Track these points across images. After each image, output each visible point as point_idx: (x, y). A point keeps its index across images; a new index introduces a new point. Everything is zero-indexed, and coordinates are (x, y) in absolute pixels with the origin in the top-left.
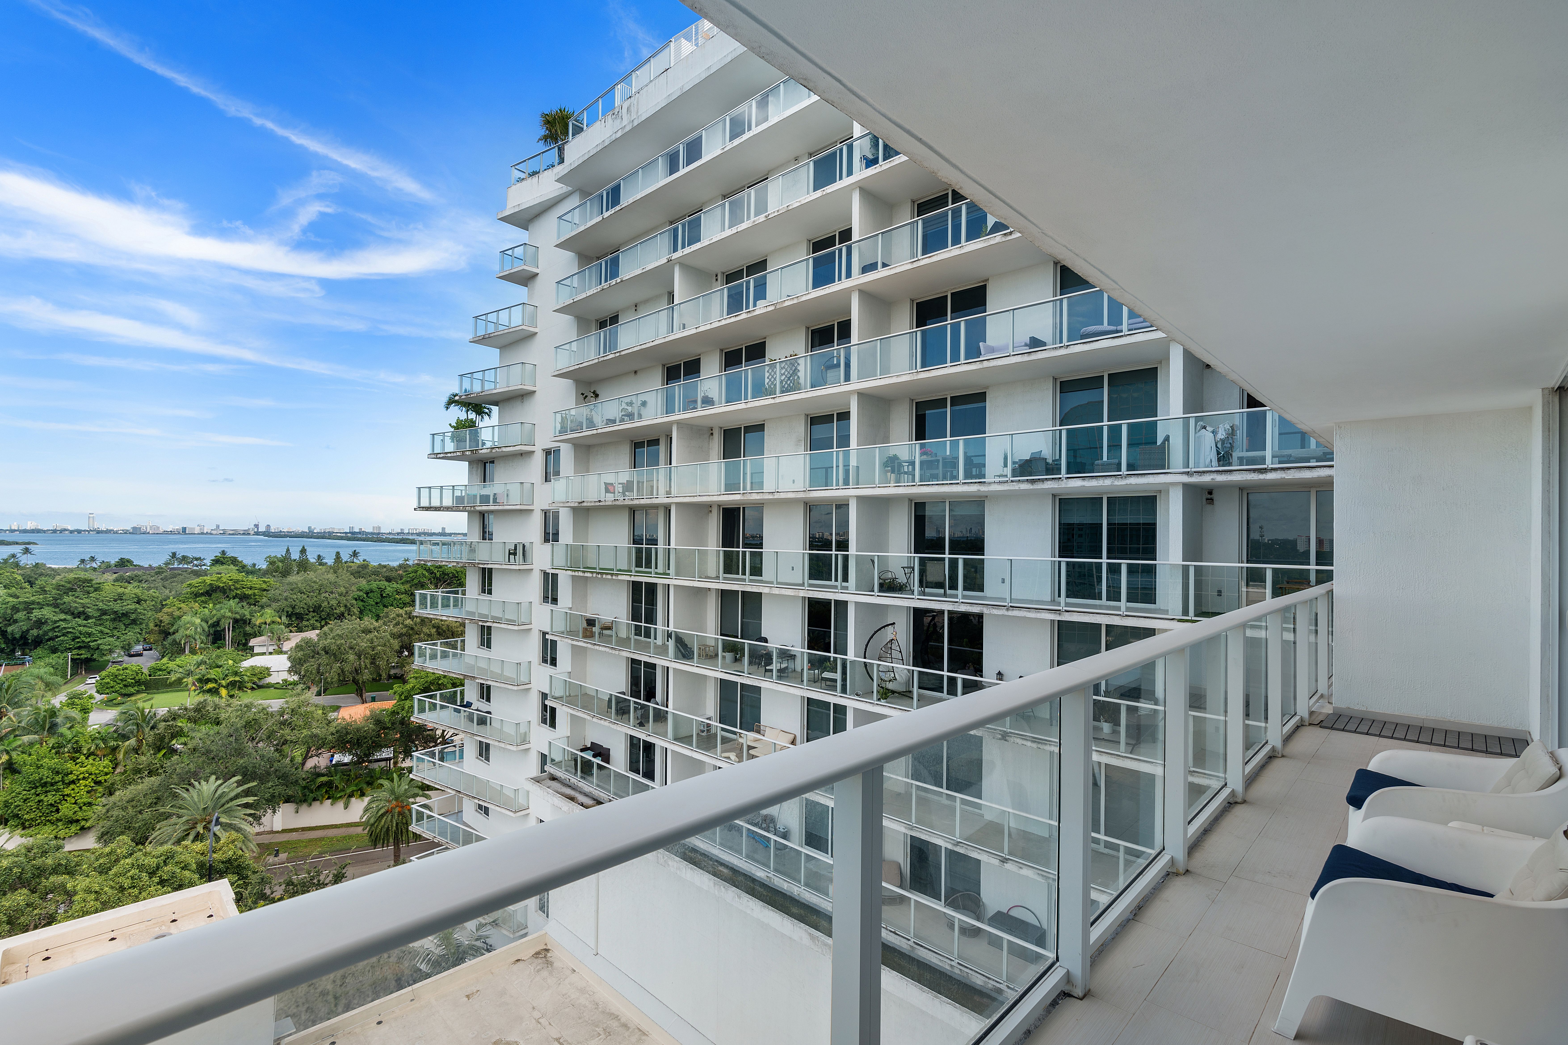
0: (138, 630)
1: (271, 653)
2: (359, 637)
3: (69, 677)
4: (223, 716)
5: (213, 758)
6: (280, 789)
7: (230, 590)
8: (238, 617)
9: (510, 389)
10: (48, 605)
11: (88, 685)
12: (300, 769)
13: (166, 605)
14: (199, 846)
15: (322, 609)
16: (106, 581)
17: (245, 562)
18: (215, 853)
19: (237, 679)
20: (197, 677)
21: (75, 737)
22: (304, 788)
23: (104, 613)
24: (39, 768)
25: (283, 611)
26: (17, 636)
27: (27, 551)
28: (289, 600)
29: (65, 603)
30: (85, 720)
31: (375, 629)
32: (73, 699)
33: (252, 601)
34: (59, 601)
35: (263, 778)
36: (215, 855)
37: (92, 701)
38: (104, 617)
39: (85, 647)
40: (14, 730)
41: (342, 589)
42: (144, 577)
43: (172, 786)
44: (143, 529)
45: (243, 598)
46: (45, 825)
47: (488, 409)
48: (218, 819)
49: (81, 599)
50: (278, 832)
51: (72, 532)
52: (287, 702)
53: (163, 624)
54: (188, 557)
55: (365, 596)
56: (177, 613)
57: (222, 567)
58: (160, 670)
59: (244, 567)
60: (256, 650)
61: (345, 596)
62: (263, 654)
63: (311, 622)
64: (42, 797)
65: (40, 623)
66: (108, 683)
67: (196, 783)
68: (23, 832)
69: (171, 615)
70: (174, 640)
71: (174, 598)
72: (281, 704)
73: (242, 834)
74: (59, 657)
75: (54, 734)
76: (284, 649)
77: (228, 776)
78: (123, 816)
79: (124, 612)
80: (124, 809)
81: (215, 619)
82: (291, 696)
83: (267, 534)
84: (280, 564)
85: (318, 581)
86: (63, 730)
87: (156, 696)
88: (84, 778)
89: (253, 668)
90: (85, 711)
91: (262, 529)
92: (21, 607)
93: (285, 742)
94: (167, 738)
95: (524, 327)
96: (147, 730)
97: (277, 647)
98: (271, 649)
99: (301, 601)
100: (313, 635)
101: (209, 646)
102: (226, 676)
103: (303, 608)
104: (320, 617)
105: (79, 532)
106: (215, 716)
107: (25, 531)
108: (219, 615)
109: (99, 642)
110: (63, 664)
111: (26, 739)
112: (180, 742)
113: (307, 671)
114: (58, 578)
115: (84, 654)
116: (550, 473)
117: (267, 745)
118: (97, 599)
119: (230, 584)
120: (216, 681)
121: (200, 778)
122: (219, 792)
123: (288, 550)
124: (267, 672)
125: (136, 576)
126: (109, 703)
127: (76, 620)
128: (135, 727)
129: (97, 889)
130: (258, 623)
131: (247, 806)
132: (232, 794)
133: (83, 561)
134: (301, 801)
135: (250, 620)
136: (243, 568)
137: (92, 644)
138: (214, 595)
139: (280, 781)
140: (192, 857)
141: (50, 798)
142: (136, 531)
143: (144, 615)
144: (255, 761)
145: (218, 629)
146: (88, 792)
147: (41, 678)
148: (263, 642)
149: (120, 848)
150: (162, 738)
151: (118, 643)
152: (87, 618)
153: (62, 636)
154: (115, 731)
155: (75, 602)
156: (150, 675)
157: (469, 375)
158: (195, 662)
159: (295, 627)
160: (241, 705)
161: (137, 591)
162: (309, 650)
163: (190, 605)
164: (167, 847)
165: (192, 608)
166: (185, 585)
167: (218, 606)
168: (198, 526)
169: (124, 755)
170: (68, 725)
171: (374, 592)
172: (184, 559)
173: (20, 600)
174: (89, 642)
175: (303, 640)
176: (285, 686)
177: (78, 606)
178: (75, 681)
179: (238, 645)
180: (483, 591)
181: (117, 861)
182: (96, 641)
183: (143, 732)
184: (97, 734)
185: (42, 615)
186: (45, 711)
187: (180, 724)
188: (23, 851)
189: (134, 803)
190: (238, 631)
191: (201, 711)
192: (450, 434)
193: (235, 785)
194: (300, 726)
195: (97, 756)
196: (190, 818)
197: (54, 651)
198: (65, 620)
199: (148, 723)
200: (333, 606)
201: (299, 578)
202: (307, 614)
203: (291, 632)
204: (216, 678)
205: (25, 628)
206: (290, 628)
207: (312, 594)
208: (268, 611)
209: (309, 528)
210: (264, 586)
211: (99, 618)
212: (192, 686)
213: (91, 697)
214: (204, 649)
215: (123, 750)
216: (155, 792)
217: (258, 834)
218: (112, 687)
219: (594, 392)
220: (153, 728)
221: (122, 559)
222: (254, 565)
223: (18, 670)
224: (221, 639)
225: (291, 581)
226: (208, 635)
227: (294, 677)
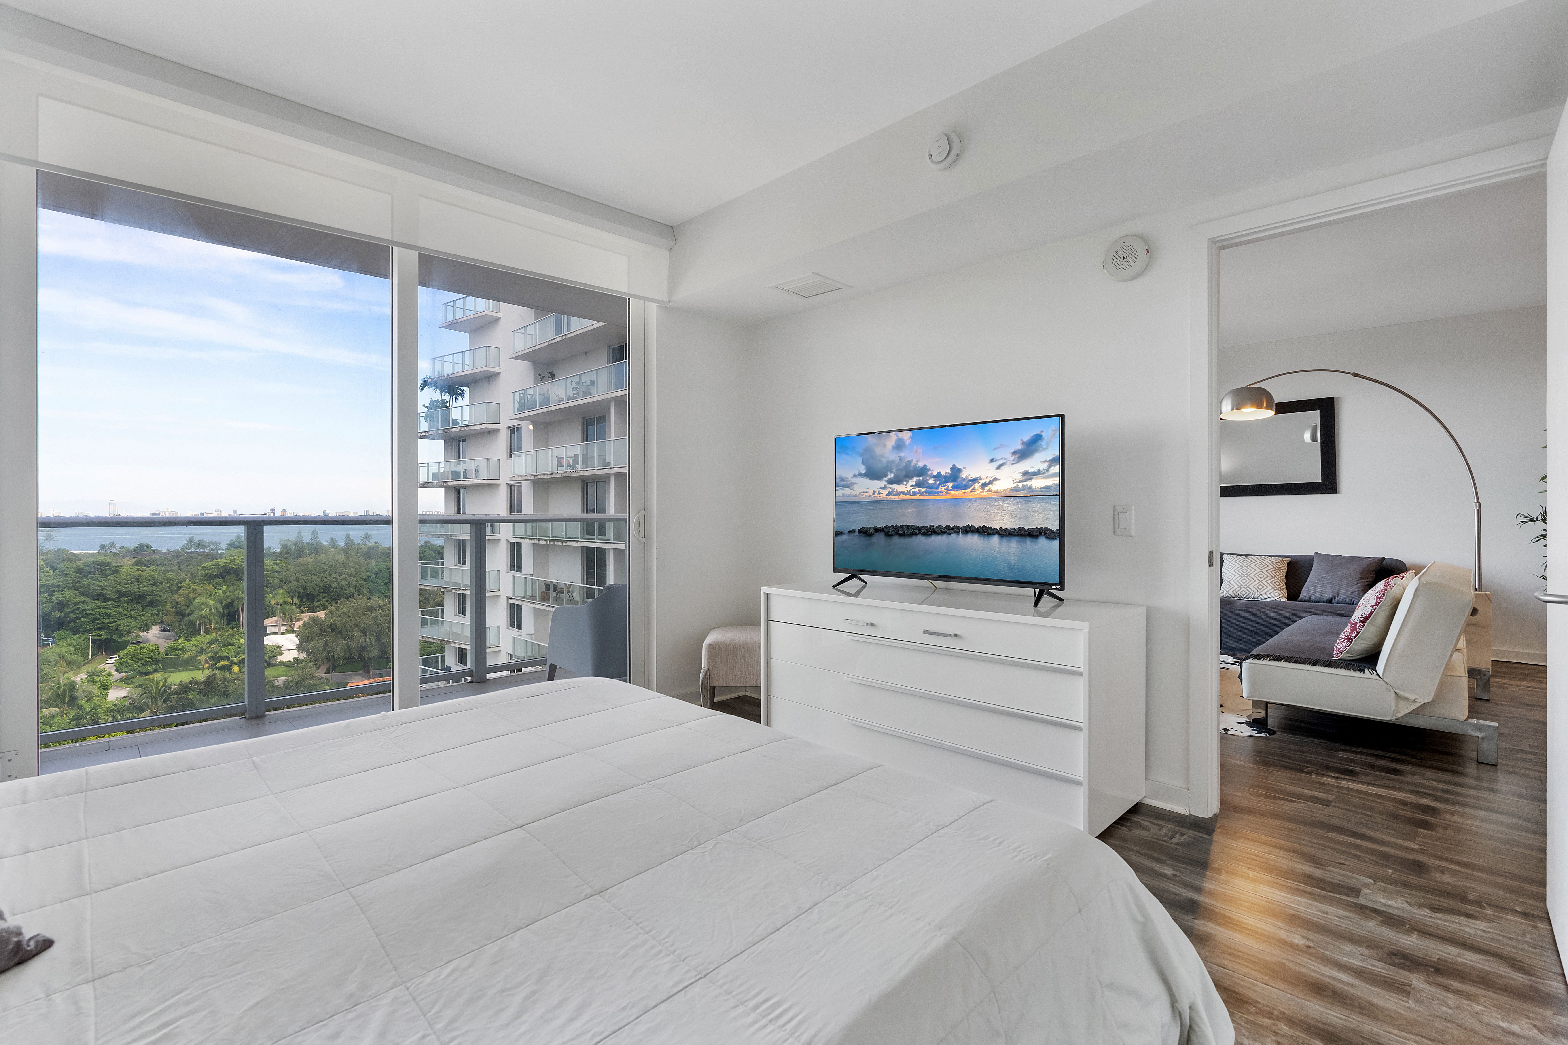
0: (155, 612)
1: (283, 633)
2: (365, 615)
3: (90, 658)
4: (231, 688)
9: (476, 371)
10: (68, 588)
11: (109, 664)
13: (182, 588)
15: (332, 590)
16: (125, 565)
20: (209, 654)
21: (93, 709)
23: (121, 594)
25: (294, 592)
28: (300, 582)
29: (84, 586)
30: (104, 695)
31: (380, 607)
32: (93, 677)
34: (78, 584)
37: (111, 679)
38: (123, 599)
39: (104, 628)
41: (352, 569)
42: (161, 562)
44: (162, 515)
47: (461, 390)
49: (99, 581)
53: (179, 606)
54: (204, 543)
55: (374, 576)
56: (192, 595)
57: (236, 550)
58: (176, 650)
60: (269, 630)
61: (354, 577)
62: (277, 633)
63: (322, 603)
65: (61, 605)
66: (127, 662)
69: (186, 597)
70: (190, 621)
71: (190, 581)
72: (286, 679)
74: (80, 638)
75: (74, 707)
76: (295, 629)
79: (141, 593)
81: (229, 600)
82: (297, 671)
84: (293, 548)
85: (328, 562)
86: (82, 702)
87: (170, 673)
89: (266, 647)
90: (105, 687)
95: (487, 313)
96: (160, 702)
97: (289, 628)
98: (283, 629)
99: (311, 582)
100: (322, 615)
101: (224, 627)
102: (238, 653)
103: (314, 589)
104: (331, 598)
106: (223, 689)
108: (232, 596)
109: (118, 623)
110: (84, 644)
111: (48, 711)
113: (313, 649)
114: (79, 562)
115: (104, 635)
116: (514, 448)
118: (115, 581)
120: (227, 658)
124: (279, 651)
125: (154, 561)
126: (127, 681)
127: (95, 601)
128: (150, 700)
130: (270, 605)
133: (103, 547)
137: (111, 625)
138: (227, 577)
143: (160, 596)
145: (233, 610)
147: (63, 658)
148: (276, 622)
151: (135, 625)
152: (106, 600)
153: (82, 617)
154: (131, 704)
155: (94, 584)
156: (167, 655)
157: (440, 359)
158: (208, 642)
159: (306, 607)
161: (153, 574)
162: (316, 628)
163: (205, 587)
165: (206, 590)
166: (200, 567)
167: (231, 588)
168: (216, 511)
170: (87, 699)
171: (382, 573)
172: (200, 544)
174: (108, 623)
175: (312, 620)
176: (295, 665)
177: (96, 588)
178: (96, 661)
180: (459, 563)
182: (115, 622)
183: (156, 704)
184: (114, 707)
185: (63, 597)
186: (64, 685)
187: (190, 697)
191: (211, 684)
192: (424, 415)
197: (75, 632)
198: (83, 602)
199: (162, 696)
200: (343, 586)
201: (311, 560)
202: (318, 595)
203: (303, 612)
204: (228, 655)
205: (46, 610)
206: (302, 608)
207: (322, 575)
208: (280, 592)
209: (324, 512)
210: (276, 568)
211: (117, 600)
212: (205, 664)
213: (110, 675)
214: (219, 629)
218: (130, 666)
219: (550, 373)
220: (165, 701)
221: (140, 545)
222: (268, 548)
224: (235, 621)
225: (302, 563)
226: (222, 617)
227: (303, 656)
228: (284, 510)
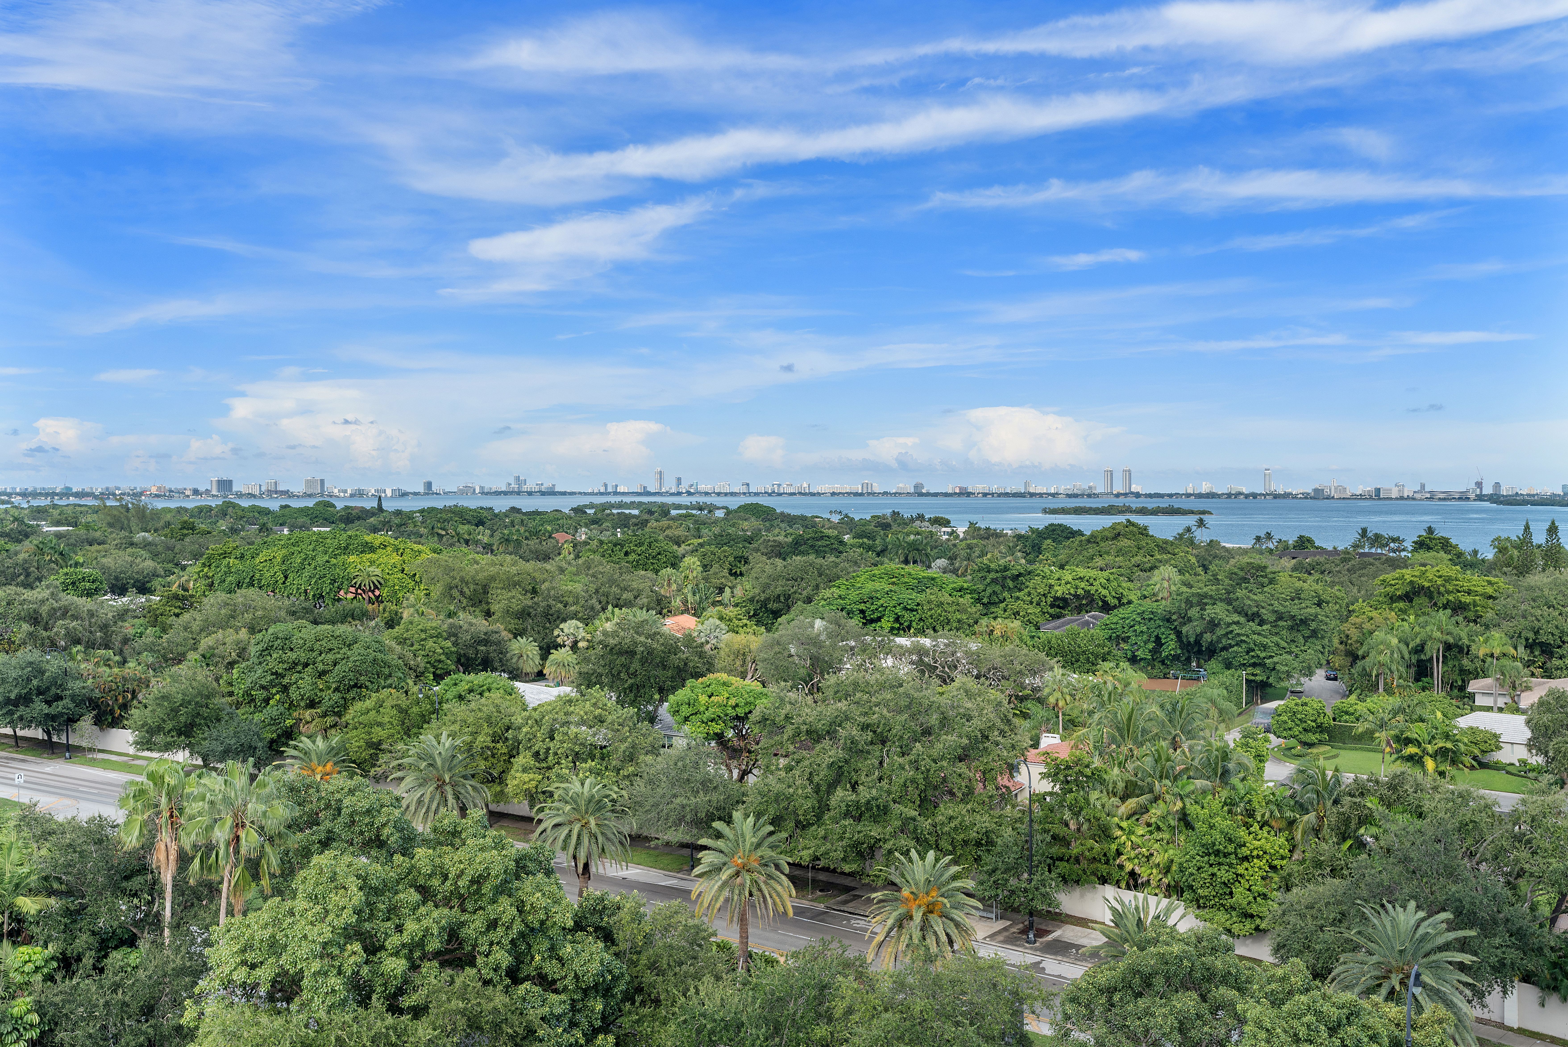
0: (1320, 648)
1: (1501, 710)
3: (1243, 707)
4: (1427, 806)
5: (1414, 872)
6: (1512, 955)
7: (1439, 593)
8: (1451, 640)
10: (1221, 600)
12: (1546, 929)
13: (1353, 611)
14: (1393, 1010)
16: (1284, 569)
17: (1462, 547)
18: (1415, 1030)
19: (1449, 745)
20: (1392, 732)
21: (1248, 794)
22: (1555, 965)
23: (1280, 617)
24: (1211, 827)
25: (1519, 636)
26: (1192, 640)
27: (1201, 523)
28: (1530, 618)
29: (1238, 599)
30: (1260, 771)
32: (1247, 739)
33: (1471, 615)
34: (1232, 595)
35: (1487, 928)
36: (1414, 1035)
37: (1267, 745)
38: (1281, 623)
39: (1260, 665)
40: (1187, 769)
42: (1328, 566)
43: (1359, 902)
44: (1327, 492)
45: (1458, 608)
46: (1219, 909)
48: (1418, 975)
49: (1254, 594)
50: (1511, 1029)
51: (1247, 496)
52: (1524, 802)
53: (1350, 642)
54: (1382, 536)
56: (1367, 626)
57: (1428, 555)
58: (1347, 713)
59: (1460, 555)
60: (1480, 701)
62: (1489, 709)
64: (1215, 870)
65: (1213, 625)
66: (1285, 722)
67: (1389, 906)
68: (1197, 912)
69: (1359, 627)
70: (1365, 668)
71: (1364, 602)
72: (1514, 803)
73: (1455, 1014)
74: (1233, 676)
75: (1227, 784)
76: (1523, 705)
77: (1436, 909)
78: (1302, 928)
79: (1303, 618)
80: (1302, 916)
81: (1418, 641)
82: (1531, 792)
83: (1496, 498)
84: (1516, 553)
86: (1236, 782)
87: (1342, 752)
88: (1258, 857)
89: (1473, 731)
90: (1260, 758)
91: (1488, 490)
92: (1195, 600)
93: (1521, 874)
94: (1353, 822)
96: (1329, 803)
97: (1510, 701)
98: (1501, 702)
99: (1549, 622)
101: (1410, 685)
102: (1433, 737)
103: (1553, 635)
105: (1255, 496)
106: (1416, 802)
107: (1200, 496)
108: (1423, 635)
109: (1275, 659)
110: (1237, 686)
111: (1200, 783)
112: (1370, 833)
113: (1558, 751)
114: (1232, 562)
115: (1260, 675)
117: (1493, 871)
118: (1272, 596)
119: (1439, 583)
120: (1419, 745)
121: (1396, 900)
122: (1421, 931)
123: (1527, 528)
124: (1493, 741)
125: (1318, 564)
126: (1287, 754)
127: (1250, 623)
128: (1315, 796)
129: (1269, 1026)
130: (1481, 654)
131: (1462, 967)
132: (1440, 941)
133: (1258, 539)
134: (1548, 987)
135: (1468, 647)
136: (1459, 557)
137: (1267, 661)
138: (1416, 601)
139: (1513, 939)
140: (1384, 1025)
141: (1224, 874)
142: (1318, 495)
143: (1326, 624)
144: (1474, 894)
145: (1423, 657)
146: (1263, 878)
147: (1213, 702)
148: (1490, 688)
149: (1295, 976)
150: (1347, 821)
151: (1296, 665)
152: (1262, 623)
153: (1236, 645)
154: (1292, 797)
155: (1248, 598)
156: (1334, 719)
158: (1390, 708)
159: (1540, 667)
160: (1453, 793)
161: (1319, 587)
162: (1561, 714)
163: (1385, 615)
164: (1349, 996)
165: (1386, 619)
166: (1377, 581)
167: (1422, 620)
168: (1396, 486)
169: (1302, 836)
170: (1242, 775)
172: (1377, 540)
173: (1194, 590)
174: (1265, 659)
175: (1551, 693)
176: (1524, 771)
177: (1252, 604)
178: (1250, 712)
179: (1451, 689)
181: (1291, 993)
182: (1271, 657)
183: (1324, 807)
184: (1272, 797)
185: (1215, 614)
186: (1217, 750)
187: (1369, 805)
188: (1193, 939)
189: (1314, 912)
190: (1450, 664)
191: (1398, 790)
193: (1444, 926)
194: (1546, 851)
195: (1272, 828)
196: (1381, 959)
197: (1228, 666)
198: (1237, 623)
199: (1331, 794)
201: (1545, 580)
202: (1559, 647)
203: (1533, 675)
204: (1420, 739)
205: (1198, 630)
206: (1532, 668)
208: (1496, 634)
210: (1490, 590)
211: (1275, 624)
212: (1386, 747)
214: (1404, 688)
215: (1301, 827)
216: (1339, 903)
217: (1479, 1021)
218: (1290, 729)
220: (1336, 802)
221: (1301, 537)
222: (1475, 552)
223: (1193, 687)
224: (1426, 676)
225: (1533, 584)
226: (1408, 667)
227: (1537, 760)
228: (1497, 485)
